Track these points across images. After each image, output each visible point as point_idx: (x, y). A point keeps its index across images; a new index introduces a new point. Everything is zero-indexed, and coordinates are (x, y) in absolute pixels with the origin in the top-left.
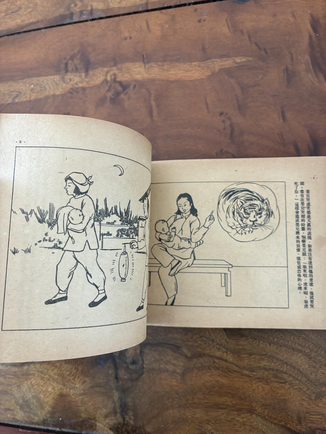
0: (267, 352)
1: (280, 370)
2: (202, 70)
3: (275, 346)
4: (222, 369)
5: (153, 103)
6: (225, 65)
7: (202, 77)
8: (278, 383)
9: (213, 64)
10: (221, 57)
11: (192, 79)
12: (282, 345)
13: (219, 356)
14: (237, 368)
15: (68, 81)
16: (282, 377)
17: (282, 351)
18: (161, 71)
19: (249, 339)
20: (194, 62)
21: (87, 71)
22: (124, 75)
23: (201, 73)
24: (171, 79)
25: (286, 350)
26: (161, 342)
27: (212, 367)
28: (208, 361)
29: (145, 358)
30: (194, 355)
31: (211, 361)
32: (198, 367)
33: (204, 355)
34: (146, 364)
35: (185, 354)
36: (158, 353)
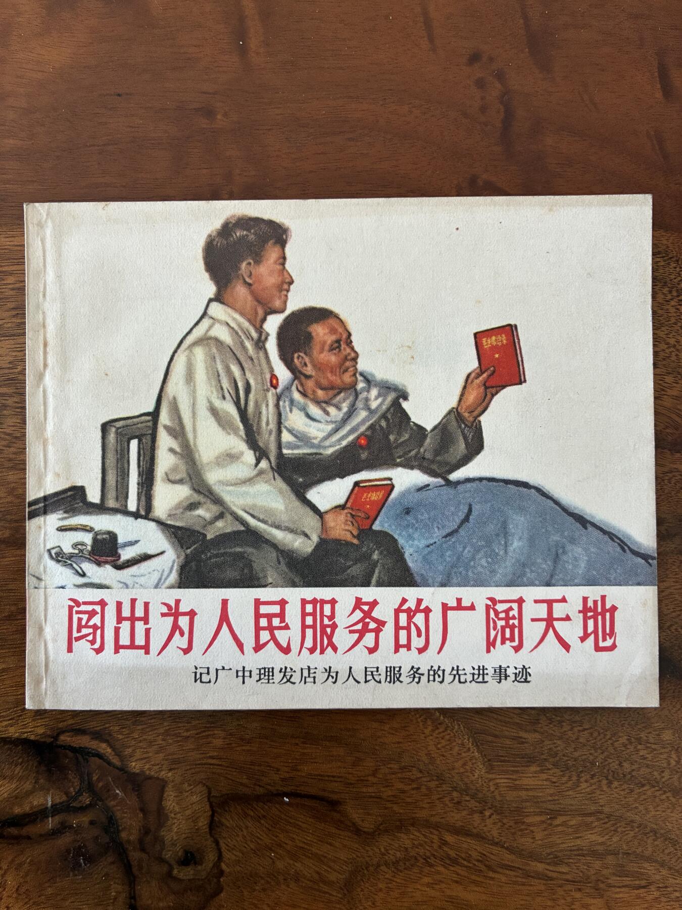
0: (602, 806)
1: (635, 852)
3: (625, 786)
4: (465, 863)
5: (249, 4)
8: (626, 890)
12: (644, 782)
13: (461, 824)
14: (512, 857)
16: (642, 870)
17: (645, 799)
19: (549, 769)
25: (655, 797)
26: (277, 790)
27: (436, 858)
28: (426, 842)
29: (227, 842)
30: (382, 824)
31: (434, 841)
32: (394, 860)
33: (413, 825)
34: (228, 861)
35: (354, 824)
36: (267, 826)
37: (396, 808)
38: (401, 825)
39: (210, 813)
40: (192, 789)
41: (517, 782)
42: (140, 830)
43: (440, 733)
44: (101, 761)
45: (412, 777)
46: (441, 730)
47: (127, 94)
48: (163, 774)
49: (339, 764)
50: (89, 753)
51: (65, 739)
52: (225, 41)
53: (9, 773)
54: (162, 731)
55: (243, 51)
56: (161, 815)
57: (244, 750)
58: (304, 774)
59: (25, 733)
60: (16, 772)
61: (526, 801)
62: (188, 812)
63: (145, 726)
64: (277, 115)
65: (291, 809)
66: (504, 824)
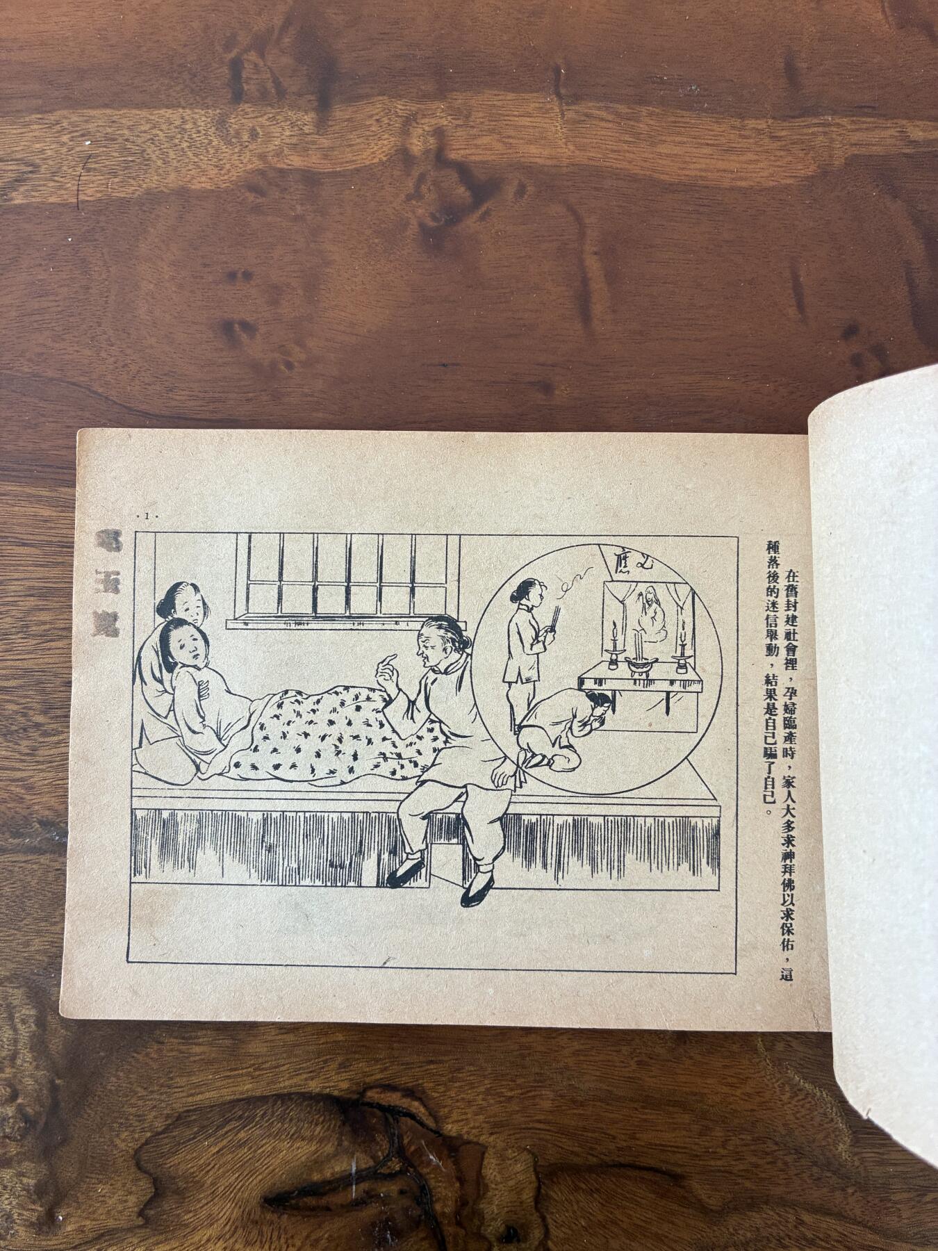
2: (782, 153)
5: (593, 265)
6: (869, 145)
7: (783, 182)
9: (825, 133)
10: (858, 110)
11: (743, 184)
13: (820, 1202)
15: (245, 137)
18: (627, 138)
20: (757, 118)
21: (323, 105)
22: (475, 137)
23: (778, 163)
24: (663, 177)
26: (613, 1160)
27: (790, 1239)
28: (780, 1222)
29: (554, 1218)
30: (731, 1202)
31: (790, 1220)
32: (744, 1241)
33: (766, 1203)
34: (555, 1240)
35: (700, 1201)
36: (601, 1201)
37: (748, 1184)
38: (753, 1204)
39: (535, 1185)
40: (515, 1157)
41: (885, 1157)
42: (456, 1201)
43: (799, 1101)
44: (413, 1122)
45: (767, 1150)
46: (800, 1098)
47: (454, 364)
48: (483, 1139)
49: (684, 1133)
50: (400, 1112)
51: (372, 1095)
52: (566, 306)
53: (308, 1134)
54: (482, 1089)
55: (586, 317)
56: (481, 1185)
57: (575, 1114)
58: (643, 1144)
59: (330, 1087)
60: (316, 1133)
61: (894, 1177)
62: (511, 1183)
63: (463, 1084)
64: (623, 391)
65: (627, 1182)
66: (868, 1202)
